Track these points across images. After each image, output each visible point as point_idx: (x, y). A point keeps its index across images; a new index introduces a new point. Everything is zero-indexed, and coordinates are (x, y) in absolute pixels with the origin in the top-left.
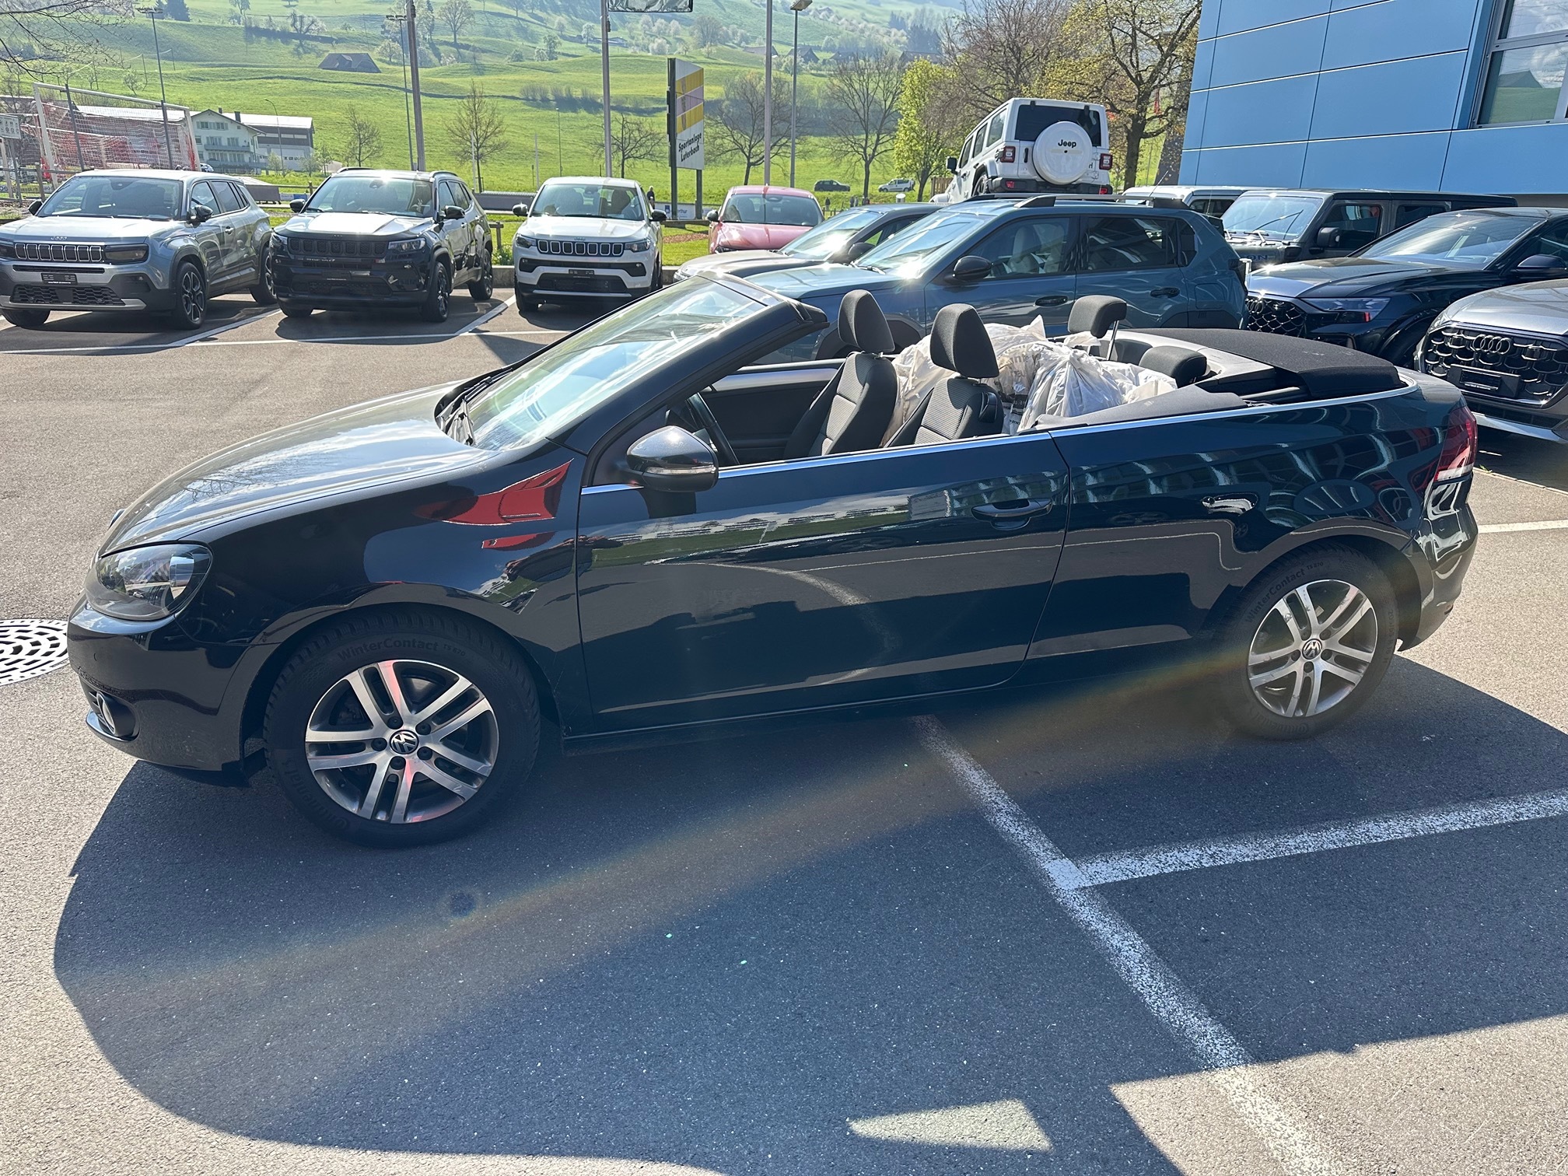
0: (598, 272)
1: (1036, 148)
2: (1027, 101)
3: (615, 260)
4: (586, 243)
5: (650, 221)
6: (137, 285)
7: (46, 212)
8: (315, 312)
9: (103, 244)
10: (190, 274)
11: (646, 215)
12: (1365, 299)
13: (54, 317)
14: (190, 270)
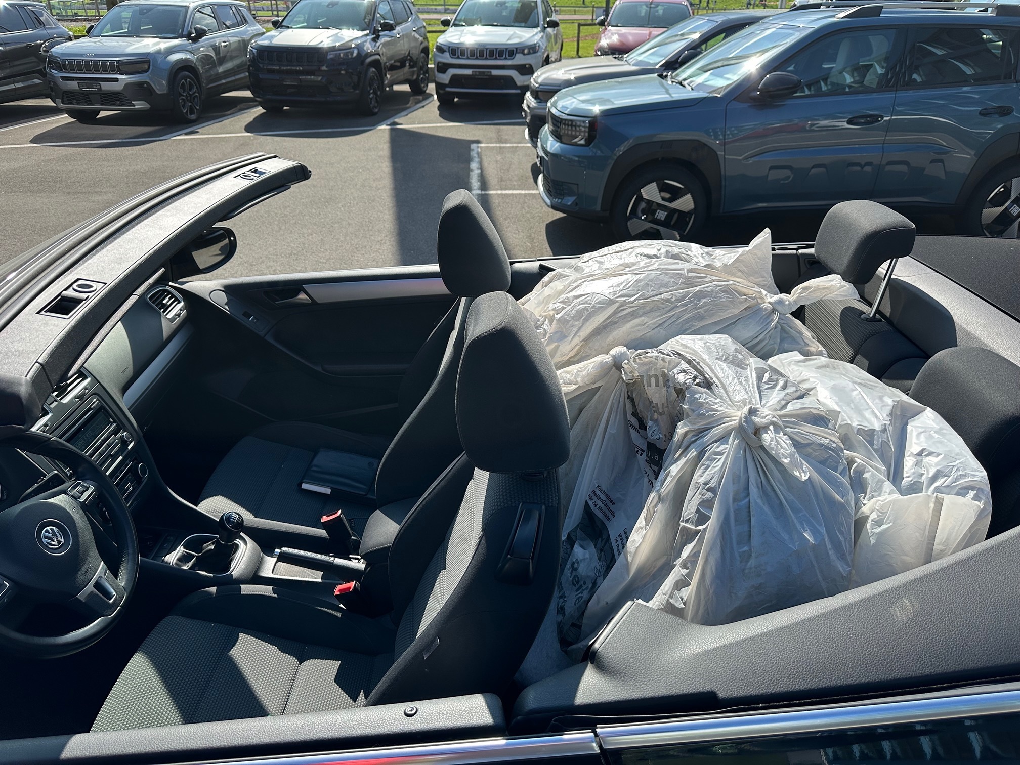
0: (495, 72)
3: (509, 62)
4: (487, 49)
5: (545, 27)
6: (143, 91)
8: (285, 108)
9: (118, 59)
10: (186, 81)
11: (541, 22)
14: (186, 78)
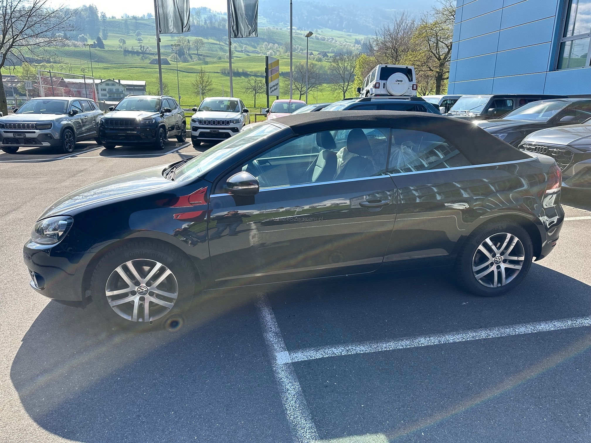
0: (221, 131)
1: (388, 83)
2: (384, 66)
3: (227, 127)
4: (216, 121)
5: (242, 112)
6: (47, 137)
7: (19, 112)
8: (117, 147)
9: (35, 123)
10: (68, 133)
11: (240, 110)
12: (498, 134)
13: (21, 149)
14: (68, 132)
